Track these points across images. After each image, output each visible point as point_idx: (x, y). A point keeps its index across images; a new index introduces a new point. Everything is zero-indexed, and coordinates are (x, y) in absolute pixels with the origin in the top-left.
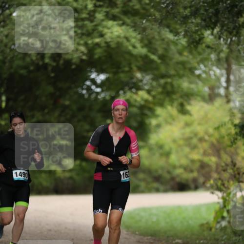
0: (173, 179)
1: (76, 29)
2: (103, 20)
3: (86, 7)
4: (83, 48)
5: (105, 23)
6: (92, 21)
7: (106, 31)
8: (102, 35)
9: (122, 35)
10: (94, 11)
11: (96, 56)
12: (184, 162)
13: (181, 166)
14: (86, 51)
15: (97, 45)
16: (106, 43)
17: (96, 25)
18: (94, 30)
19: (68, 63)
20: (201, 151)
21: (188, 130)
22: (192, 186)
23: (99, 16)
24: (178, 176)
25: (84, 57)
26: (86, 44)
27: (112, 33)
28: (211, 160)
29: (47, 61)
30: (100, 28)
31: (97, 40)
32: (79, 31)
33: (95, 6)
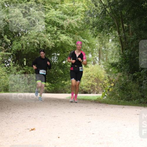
0: (82, 90)
1: (51, 37)
2: (60, 34)
3: (54, 30)
4: (53, 43)
5: (60, 35)
6: (56, 34)
7: (61, 37)
8: (59, 39)
9: (67, 39)
10: (57, 31)
11: (58, 46)
12: (86, 84)
13: (85, 86)
14: (54, 44)
15: (58, 42)
16: (61, 41)
17: (57, 36)
18: (57, 37)
19: (48, 48)
20: (92, 81)
21: (87, 73)
22: (89, 93)
23: (59, 33)
24: (84, 89)
25: (54, 46)
26: (54, 42)
27: (63, 38)
28: (95, 84)
29: (41, 47)
30: (59, 37)
31: (58, 41)
32: (52, 38)
33: (57, 29)
